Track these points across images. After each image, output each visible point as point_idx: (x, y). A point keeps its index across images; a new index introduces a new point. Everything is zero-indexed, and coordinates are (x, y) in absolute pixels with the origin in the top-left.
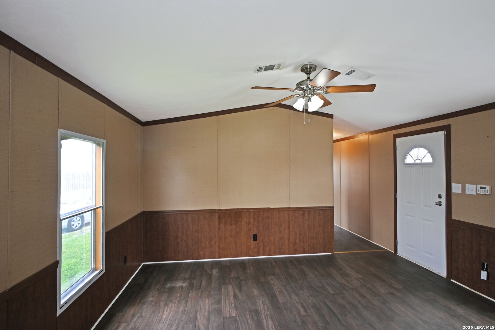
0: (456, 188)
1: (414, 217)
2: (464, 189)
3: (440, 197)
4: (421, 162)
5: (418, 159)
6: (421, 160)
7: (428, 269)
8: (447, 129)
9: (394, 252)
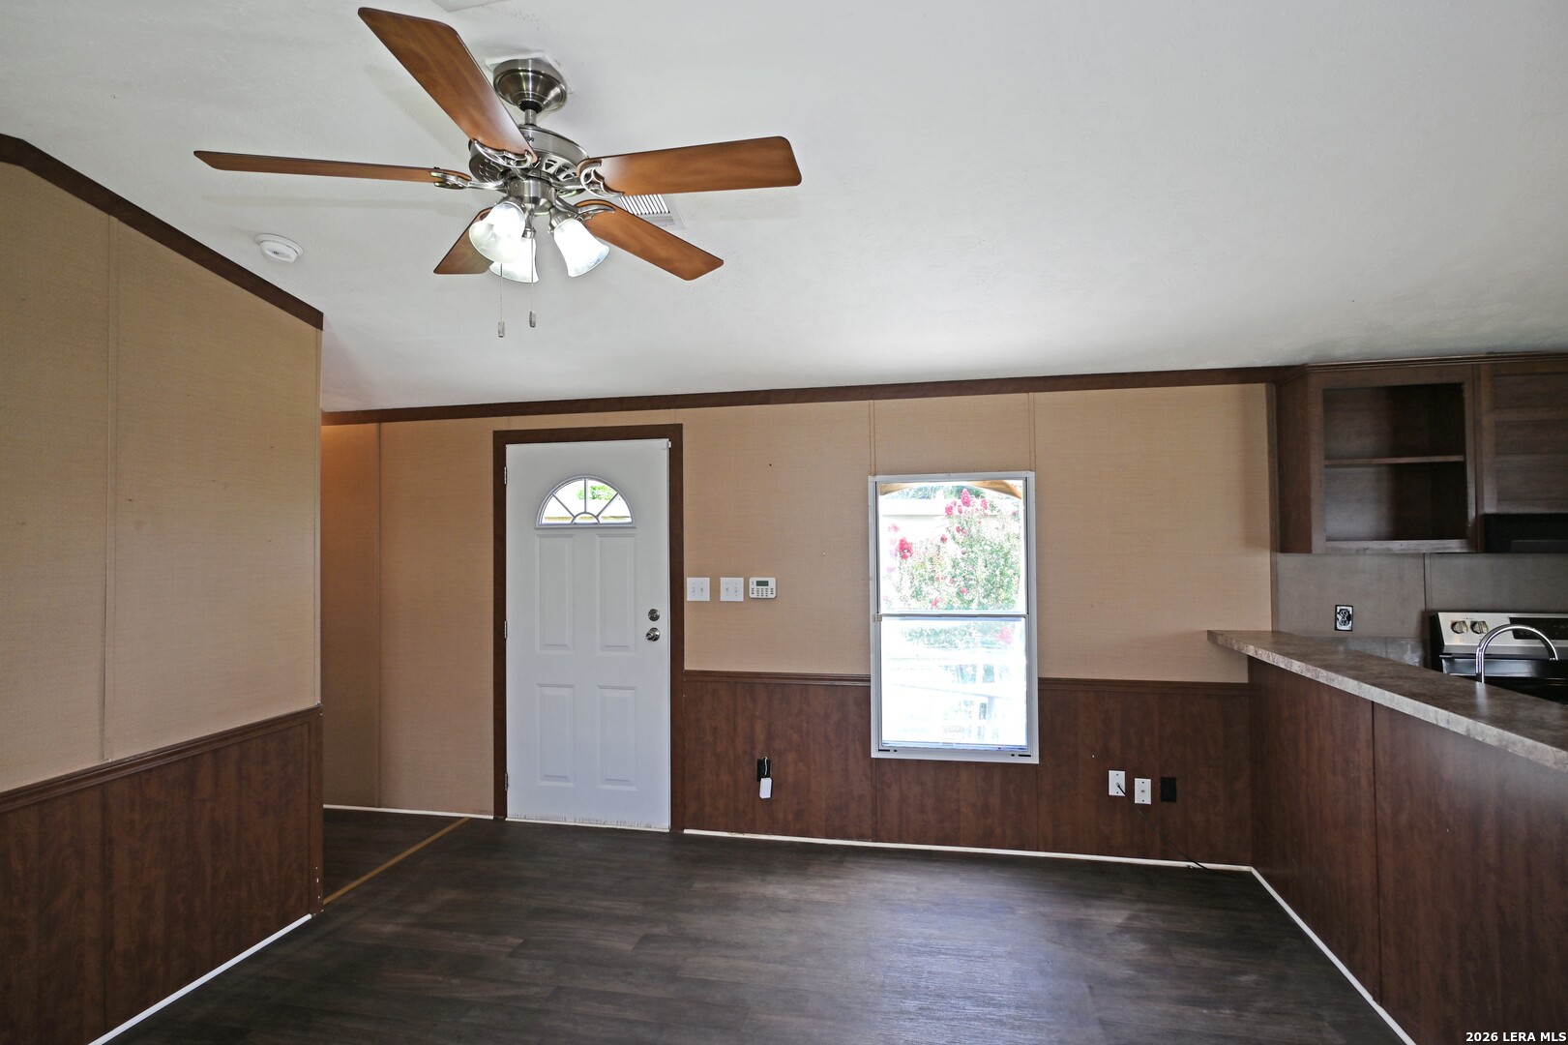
0: (696, 589)
1: (572, 686)
2: (715, 590)
3: (654, 616)
4: (596, 521)
5: (585, 512)
6: (596, 517)
7: (619, 827)
8: (673, 434)
9: (492, 817)
